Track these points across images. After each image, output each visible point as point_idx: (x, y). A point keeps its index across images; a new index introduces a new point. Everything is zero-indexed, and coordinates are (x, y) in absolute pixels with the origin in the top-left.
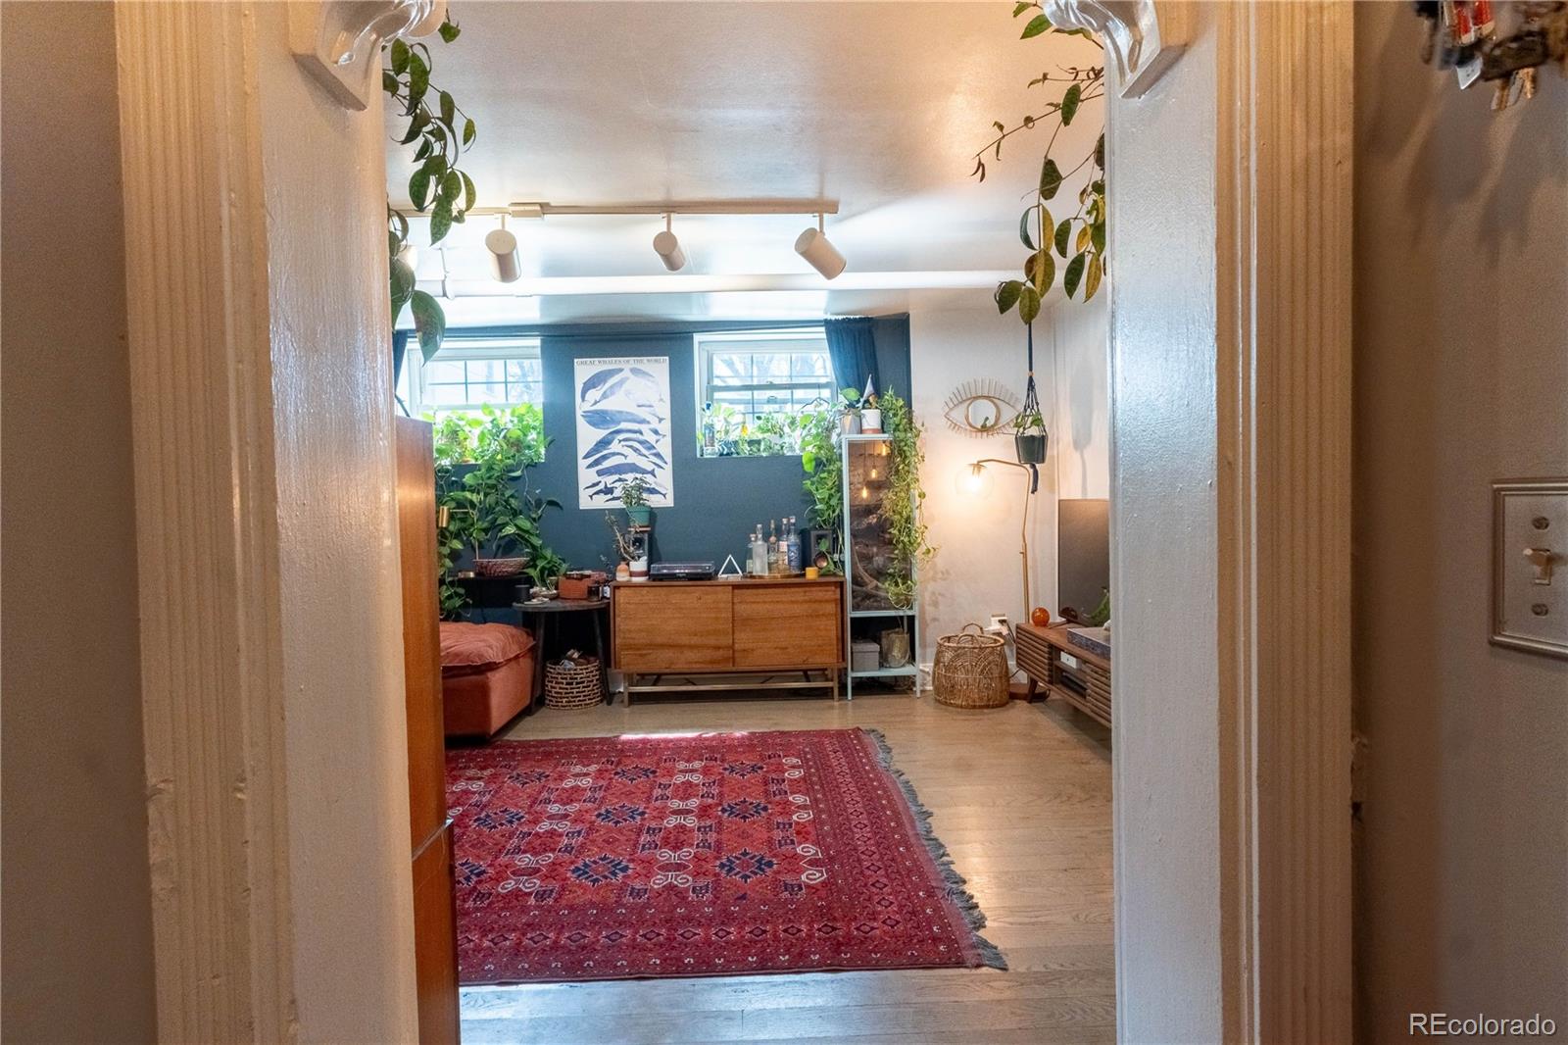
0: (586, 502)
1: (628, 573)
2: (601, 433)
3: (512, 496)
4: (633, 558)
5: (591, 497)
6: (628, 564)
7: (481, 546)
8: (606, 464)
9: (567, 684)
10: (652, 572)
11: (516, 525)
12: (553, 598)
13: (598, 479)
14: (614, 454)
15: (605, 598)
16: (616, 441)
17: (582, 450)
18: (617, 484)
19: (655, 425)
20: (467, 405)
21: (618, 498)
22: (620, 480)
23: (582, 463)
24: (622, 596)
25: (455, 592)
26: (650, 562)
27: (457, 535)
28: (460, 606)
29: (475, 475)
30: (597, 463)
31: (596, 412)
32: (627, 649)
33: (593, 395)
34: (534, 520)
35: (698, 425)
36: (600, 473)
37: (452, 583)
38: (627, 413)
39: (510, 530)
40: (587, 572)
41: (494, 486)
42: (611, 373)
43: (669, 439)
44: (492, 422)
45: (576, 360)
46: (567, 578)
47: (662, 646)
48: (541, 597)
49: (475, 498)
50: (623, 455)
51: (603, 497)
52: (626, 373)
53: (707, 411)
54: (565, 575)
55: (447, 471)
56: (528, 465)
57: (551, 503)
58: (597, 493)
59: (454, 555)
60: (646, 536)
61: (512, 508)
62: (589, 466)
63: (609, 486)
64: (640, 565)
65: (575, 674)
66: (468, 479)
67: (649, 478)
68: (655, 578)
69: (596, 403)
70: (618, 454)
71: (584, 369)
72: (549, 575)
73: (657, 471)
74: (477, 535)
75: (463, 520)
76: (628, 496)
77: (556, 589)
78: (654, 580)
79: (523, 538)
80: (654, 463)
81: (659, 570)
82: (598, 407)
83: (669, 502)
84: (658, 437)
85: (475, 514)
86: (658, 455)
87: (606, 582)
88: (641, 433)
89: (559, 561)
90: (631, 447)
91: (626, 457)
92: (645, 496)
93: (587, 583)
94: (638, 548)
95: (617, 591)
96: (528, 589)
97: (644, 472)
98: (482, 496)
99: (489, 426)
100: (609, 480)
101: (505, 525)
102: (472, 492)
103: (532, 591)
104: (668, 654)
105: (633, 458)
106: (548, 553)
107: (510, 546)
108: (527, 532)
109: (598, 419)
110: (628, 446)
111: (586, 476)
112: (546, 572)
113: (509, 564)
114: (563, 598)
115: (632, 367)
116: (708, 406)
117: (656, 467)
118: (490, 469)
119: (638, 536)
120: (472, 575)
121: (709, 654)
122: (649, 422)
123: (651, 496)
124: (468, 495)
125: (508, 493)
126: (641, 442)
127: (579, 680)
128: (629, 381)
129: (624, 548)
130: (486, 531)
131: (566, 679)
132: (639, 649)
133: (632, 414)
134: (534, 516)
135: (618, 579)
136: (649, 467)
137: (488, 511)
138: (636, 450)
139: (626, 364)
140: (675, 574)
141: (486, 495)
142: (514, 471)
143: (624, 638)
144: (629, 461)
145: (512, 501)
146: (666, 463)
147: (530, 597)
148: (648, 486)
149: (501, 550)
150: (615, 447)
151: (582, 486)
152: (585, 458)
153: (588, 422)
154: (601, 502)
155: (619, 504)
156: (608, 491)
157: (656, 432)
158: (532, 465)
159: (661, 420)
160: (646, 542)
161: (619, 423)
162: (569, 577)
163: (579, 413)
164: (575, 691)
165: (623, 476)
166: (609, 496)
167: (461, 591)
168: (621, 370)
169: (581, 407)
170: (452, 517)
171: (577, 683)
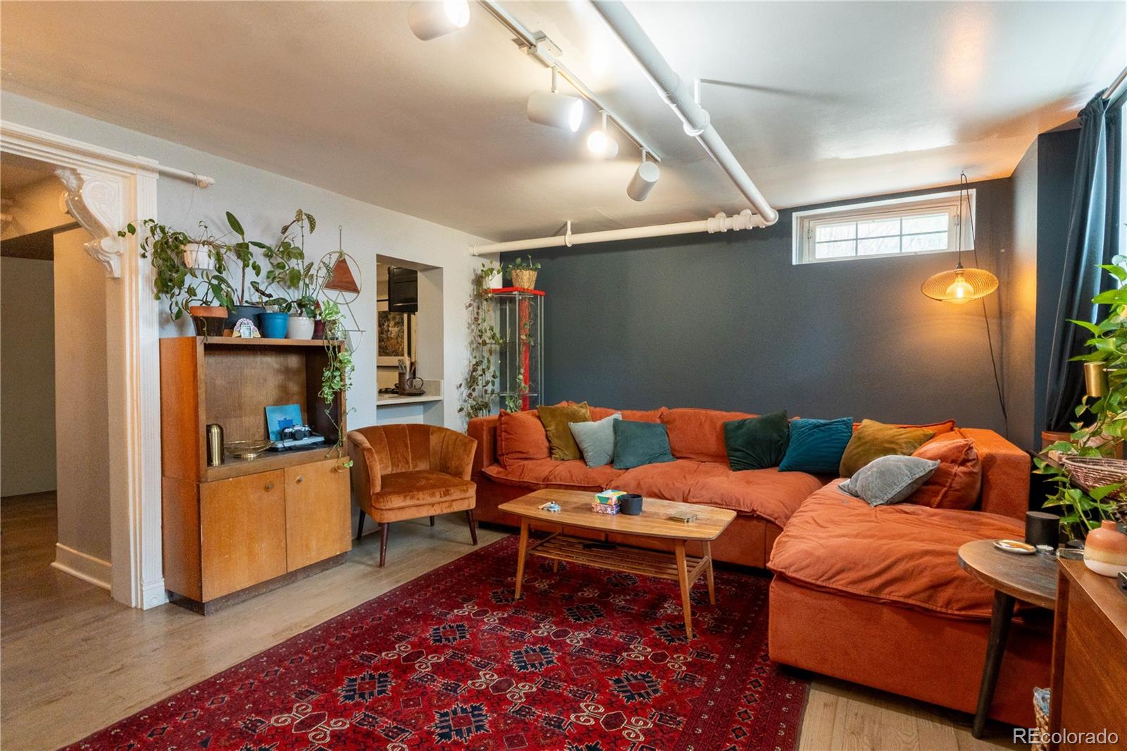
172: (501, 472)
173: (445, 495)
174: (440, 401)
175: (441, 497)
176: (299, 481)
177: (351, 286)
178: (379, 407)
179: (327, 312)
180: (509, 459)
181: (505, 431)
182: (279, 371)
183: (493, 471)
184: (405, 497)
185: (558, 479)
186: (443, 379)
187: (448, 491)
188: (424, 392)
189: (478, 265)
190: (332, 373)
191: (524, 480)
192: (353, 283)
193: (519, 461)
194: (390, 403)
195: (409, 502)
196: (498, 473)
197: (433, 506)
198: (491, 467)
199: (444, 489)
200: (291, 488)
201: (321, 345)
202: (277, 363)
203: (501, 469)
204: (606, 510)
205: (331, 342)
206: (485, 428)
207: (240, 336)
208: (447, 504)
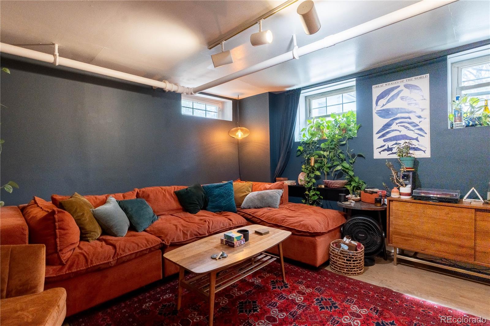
0: (377, 155)
1: (398, 194)
2: (386, 121)
3: (341, 153)
4: (402, 185)
5: (380, 152)
6: (399, 189)
7: (328, 174)
8: (388, 136)
9: (347, 260)
10: (413, 194)
11: (342, 166)
12: (357, 201)
13: (384, 143)
14: (393, 131)
15: (385, 204)
16: (394, 124)
17: (376, 130)
18: (394, 146)
19: (419, 113)
20: (327, 115)
21: (395, 153)
22: (396, 144)
23: (375, 136)
24: (393, 205)
25: (316, 193)
26: (413, 188)
27: (318, 169)
28: (318, 199)
29: (325, 144)
30: (383, 135)
31: (383, 110)
32: (396, 235)
33: (382, 102)
34: (351, 163)
35: (449, 109)
36: (385, 141)
37: (314, 189)
38: (401, 108)
39: (339, 168)
40: (375, 190)
41: (333, 149)
42: (392, 89)
43: (428, 120)
44: (334, 121)
45: (373, 86)
46: (365, 192)
47: (419, 237)
48: (352, 201)
49: (325, 154)
50: (398, 131)
51: (386, 153)
52: (402, 87)
53: (457, 102)
54: (364, 190)
55: (315, 143)
56: (349, 138)
57: (360, 156)
58: (383, 151)
59: (317, 177)
60: (411, 174)
61: (341, 158)
62: (379, 137)
63: (390, 147)
64: (407, 189)
65: (352, 255)
66: (322, 145)
67: (414, 142)
68: (417, 198)
69: (384, 105)
70: (396, 130)
71: (377, 90)
72: (357, 189)
73: (420, 138)
74: (326, 170)
75: (321, 163)
76: (400, 151)
77: (360, 196)
78: (415, 199)
79: (346, 172)
80: (418, 134)
81: (418, 193)
82: (384, 108)
83: (428, 155)
84: (420, 120)
85: (325, 160)
86: (421, 129)
87: (386, 196)
88: (410, 118)
89: (362, 183)
90: (403, 126)
91: (400, 131)
92: (411, 152)
93: (375, 196)
94: (406, 180)
95: (390, 202)
96: (345, 196)
97: (411, 139)
98: (328, 153)
99: (333, 122)
100: (390, 144)
101: (337, 165)
102: (324, 151)
103: (347, 196)
104: (423, 243)
105: (404, 132)
106: (357, 179)
107: (340, 175)
108: (347, 169)
109: (384, 113)
110: (401, 126)
111: (377, 142)
112: (355, 188)
113: (338, 183)
114: (362, 202)
115: (404, 84)
116: (457, 98)
117: (419, 136)
118: (332, 141)
119: (406, 173)
120: (323, 186)
121: (454, 249)
122: (415, 112)
123: (415, 151)
124: (322, 152)
125: (339, 151)
126: (409, 123)
127: (355, 259)
128: (403, 91)
129: (397, 180)
130: (330, 168)
131: (346, 257)
132: (404, 236)
133: (405, 109)
134: (351, 161)
135: (392, 196)
136: (415, 136)
137: (330, 160)
138: (406, 128)
139: (401, 83)
140: (430, 197)
141: (330, 152)
142: (342, 141)
143: (395, 228)
144: (402, 133)
145: (341, 155)
146: (426, 133)
147: (347, 200)
148: (413, 146)
149: (337, 176)
150: (394, 127)
151: (375, 146)
152: (377, 133)
153: (379, 116)
154: (385, 155)
155: (395, 156)
156: (389, 149)
157: (420, 117)
158: (351, 138)
159: (423, 110)
160: (411, 177)
161: (396, 114)
162: (366, 192)
163: (374, 111)
164: (352, 265)
165: (398, 142)
166: (390, 152)
167: (318, 193)
168: (399, 86)
169: (375, 109)
170: (316, 162)
171: (354, 261)
172: (59, 268)
185: (127, 251)
193: (70, 253)
203: (56, 267)
204: (241, 243)
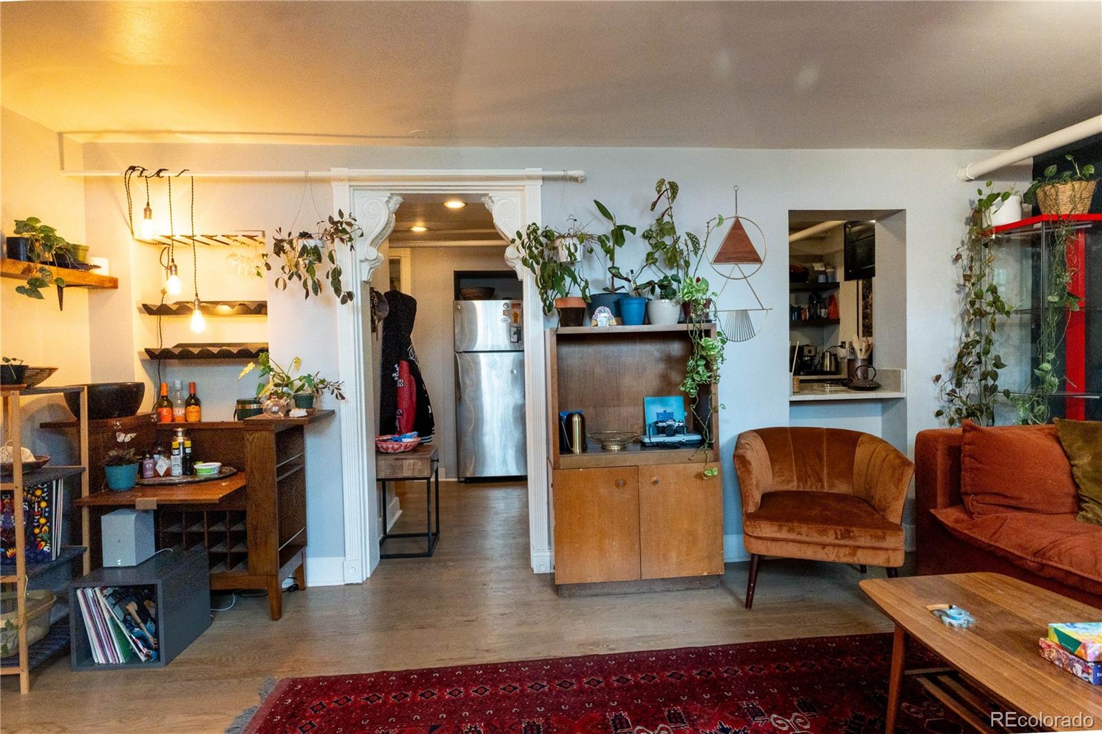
172: (963, 521)
173: (843, 537)
174: (903, 398)
175: (836, 538)
176: (655, 482)
177: (752, 256)
178: (792, 403)
179: (686, 291)
180: (978, 502)
181: (971, 456)
182: (661, 360)
183: (948, 516)
184: (780, 527)
185: (1065, 560)
186: (905, 368)
187: (848, 532)
188: (880, 386)
189: (971, 194)
190: (696, 362)
191: (997, 544)
192: (753, 252)
193: (1001, 509)
194: (811, 399)
195: (784, 534)
196: (956, 521)
197: (823, 548)
198: (950, 510)
199: (842, 528)
200: (646, 489)
201: (686, 329)
202: (658, 350)
203: (963, 516)
205: (698, 325)
206: (940, 447)
207: (597, 325)
208: (847, 551)
